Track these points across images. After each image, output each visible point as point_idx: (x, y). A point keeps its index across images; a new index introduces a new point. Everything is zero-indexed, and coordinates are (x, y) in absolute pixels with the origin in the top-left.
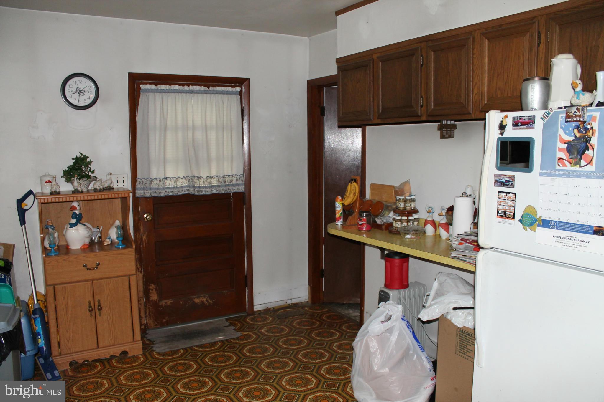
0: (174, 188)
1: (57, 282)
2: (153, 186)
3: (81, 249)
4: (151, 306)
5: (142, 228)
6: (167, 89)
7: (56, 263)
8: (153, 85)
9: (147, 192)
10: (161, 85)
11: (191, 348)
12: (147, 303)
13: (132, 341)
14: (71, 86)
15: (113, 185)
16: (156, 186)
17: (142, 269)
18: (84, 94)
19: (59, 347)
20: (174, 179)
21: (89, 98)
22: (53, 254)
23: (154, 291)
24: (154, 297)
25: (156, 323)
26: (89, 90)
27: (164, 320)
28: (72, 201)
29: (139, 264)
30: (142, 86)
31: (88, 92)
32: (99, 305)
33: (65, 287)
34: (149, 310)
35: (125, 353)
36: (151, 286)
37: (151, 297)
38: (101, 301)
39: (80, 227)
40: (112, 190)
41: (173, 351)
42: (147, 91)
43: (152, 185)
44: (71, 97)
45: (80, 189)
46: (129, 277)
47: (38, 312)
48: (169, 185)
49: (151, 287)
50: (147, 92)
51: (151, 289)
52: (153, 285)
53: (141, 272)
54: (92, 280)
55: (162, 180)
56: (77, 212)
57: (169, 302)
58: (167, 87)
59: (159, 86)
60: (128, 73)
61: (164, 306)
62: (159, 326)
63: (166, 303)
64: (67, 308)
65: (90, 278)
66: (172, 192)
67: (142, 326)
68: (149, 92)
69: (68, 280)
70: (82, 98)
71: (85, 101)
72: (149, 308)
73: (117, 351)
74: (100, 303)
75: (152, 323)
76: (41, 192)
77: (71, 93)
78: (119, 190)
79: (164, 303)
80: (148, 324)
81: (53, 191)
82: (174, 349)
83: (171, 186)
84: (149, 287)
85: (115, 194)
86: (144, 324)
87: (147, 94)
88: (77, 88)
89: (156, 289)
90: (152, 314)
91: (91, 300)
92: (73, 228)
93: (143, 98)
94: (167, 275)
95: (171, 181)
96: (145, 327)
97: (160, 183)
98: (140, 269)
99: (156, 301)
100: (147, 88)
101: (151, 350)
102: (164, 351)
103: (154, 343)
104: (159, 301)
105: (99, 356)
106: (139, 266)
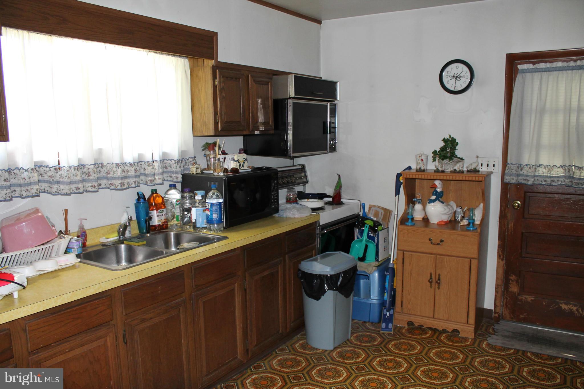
0: (547, 176)
1: (406, 248)
2: (523, 173)
3: (438, 224)
4: (509, 297)
5: (509, 215)
6: (547, 68)
7: (407, 232)
8: (531, 65)
9: (512, 178)
10: (541, 64)
11: (524, 352)
12: (505, 293)
13: (465, 322)
14: (449, 72)
15: (478, 168)
16: (525, 173)
17: (503, 257)
18: (460, 79)
19: (402, 306)
20: (548, 167)
21: (465, 82)
22: (410, 224)
23: (515, 283)
24: (514, 289)
25: (512, 316)
26: (465, 75)
27: (521, 316)
28: (435, 180)
29: (501, 251)
30: (520, 67)
31: (464, 77)
32: (439, 279)
33: (412, 255)
34: (506, 300)
35: (456, 331)
36: (512, 276)
37: (510, 287)
38: (441, 275)
39: (438, 204)
40: (477, 173)
41: (504, 347)
42: (524, 71)
43: (523, 171)
44: (448, 83)
45: (440, 169)
46: (471, 259)
47: (390, 270)
48: (543, 173)
49: (511, 278)
50: (524, 73)
51: (511, 280)
52: (514, 276)
53: (502, 260)
54: (436, 254)
55: (532, 167)
56: (439, 190)
57: (529, 298)
58: (548, 65)
59: (537, 65)
60: (507, 54)
61: (523, 301)
62: (514, 320)
63: (526, 298)
64: (411, 274)
65: (434, 252)
66: (545, 181)
67: (496, 314)
68: (526, 72)
69: (414, 249)
70: (458, 83)
71: (461, 86)
72: (507, 298)
73: (450, 327)
74: (440, 278)
75: (508, 314)
76: (415, 168)
77: (449, 79)
78: (483, 174)
79: (524, 298)
80: (503, 315)
81: (418, 168)
82: (506, 346)
83: (545, 175)
84: (509, 277)
85: (479, 177)
86: (498, 313)
87: (523, 74)
88: (454, 74)
89: (517, 281)
90: (509, 306)
91: (432, 273)
92: (432, 204)
93: (519, 79)
94: (531, 269)
95: (546, 169)
96: (499, 316)
97: (530, 170)
98: (502, 256)
99: (516, 294)
100: (524, 68)
101: (486, 338)
102: (494, 344)
103: (496, 334)
104: (519, 294)
105: (433, 325)
106: (500, 253)
